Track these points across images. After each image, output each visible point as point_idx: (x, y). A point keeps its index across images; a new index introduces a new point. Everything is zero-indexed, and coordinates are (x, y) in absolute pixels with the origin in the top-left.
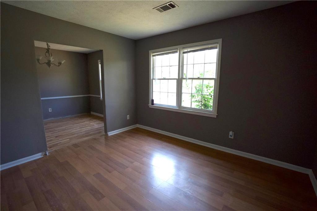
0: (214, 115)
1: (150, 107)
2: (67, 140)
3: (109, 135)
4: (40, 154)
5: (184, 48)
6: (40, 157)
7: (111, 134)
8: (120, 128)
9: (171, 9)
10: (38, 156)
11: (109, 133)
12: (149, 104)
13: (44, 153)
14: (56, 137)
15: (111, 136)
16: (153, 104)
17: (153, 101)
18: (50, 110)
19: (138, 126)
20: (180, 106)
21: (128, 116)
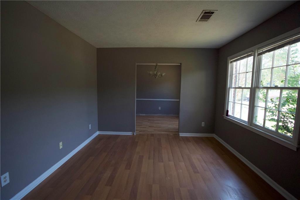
0: (294, 146)
1: (224, 118)
2: (152, 130)
3: (180, 135)
4: (131, 133)
5: (259, 48)
6: (131, 134)
7: (182, 135)
8: (189, 133)
9: (212, 16)
10: (130, 134)
11: (180, 134)
12: (224, 114)
13: (133, 133)
14: (150, 126)
15: (181, 137)
16: (227, 115)
17: (228, 111)
18: (160, 108)
19: (214, 136)
20: (251, 123)
21: (203, 123)
